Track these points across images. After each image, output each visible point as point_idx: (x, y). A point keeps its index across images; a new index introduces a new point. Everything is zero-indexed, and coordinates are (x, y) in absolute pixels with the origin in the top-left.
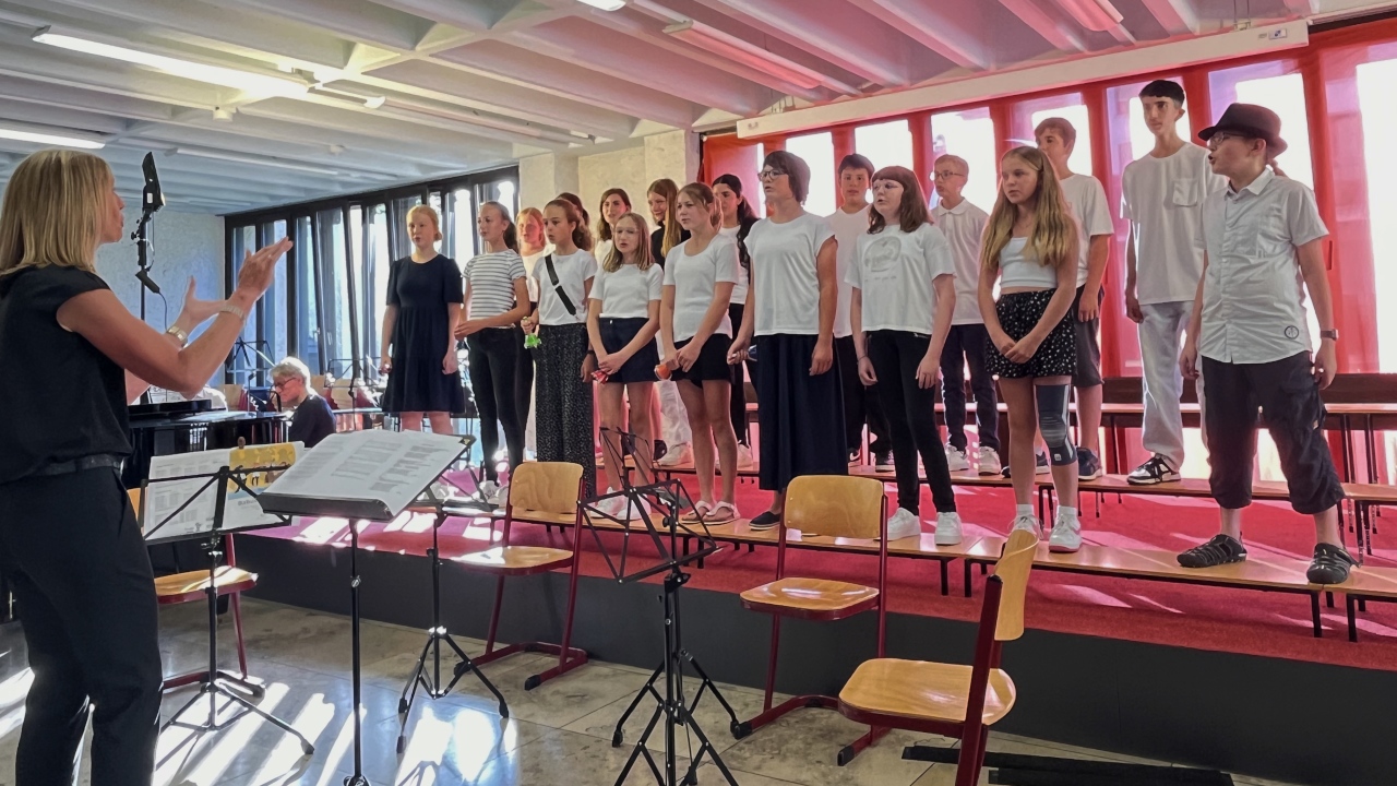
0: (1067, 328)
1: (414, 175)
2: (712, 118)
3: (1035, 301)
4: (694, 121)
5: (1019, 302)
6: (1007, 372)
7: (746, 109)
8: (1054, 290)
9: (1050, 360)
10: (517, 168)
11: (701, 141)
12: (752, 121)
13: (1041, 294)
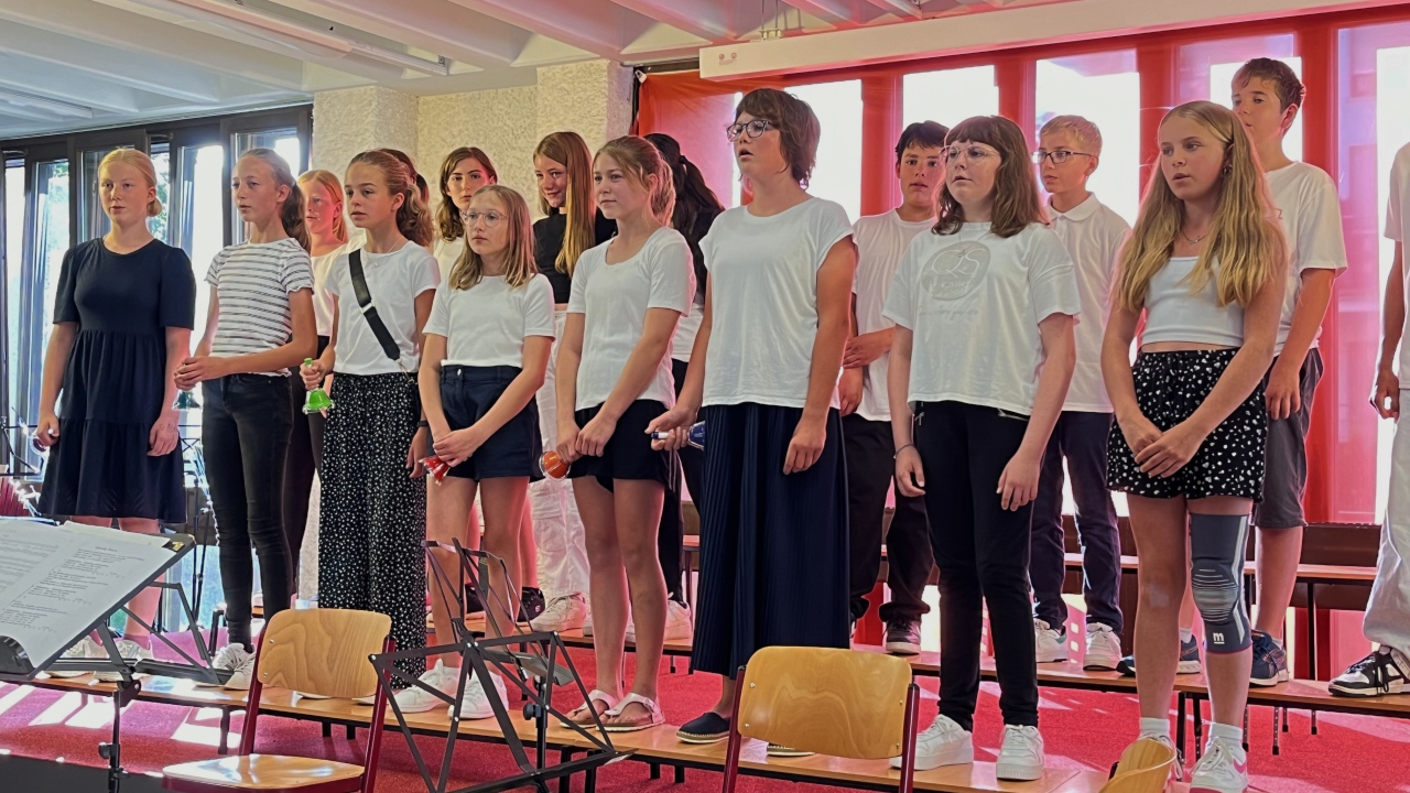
0: (1253, 417)
1: (126, 110)
2: (657, 42)
3: (1203, 366)
4: (625, 46)
5: (1175, 366)
6: (1142, 486)
7: (720, 30)
8: (1237, 349)
9: (1219, 468)
10: (312, 106)
11: (636, 81)
12: (727, 50)
13: (1214, 355)
